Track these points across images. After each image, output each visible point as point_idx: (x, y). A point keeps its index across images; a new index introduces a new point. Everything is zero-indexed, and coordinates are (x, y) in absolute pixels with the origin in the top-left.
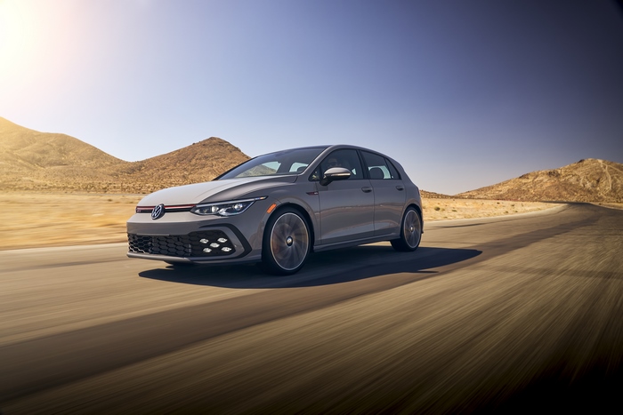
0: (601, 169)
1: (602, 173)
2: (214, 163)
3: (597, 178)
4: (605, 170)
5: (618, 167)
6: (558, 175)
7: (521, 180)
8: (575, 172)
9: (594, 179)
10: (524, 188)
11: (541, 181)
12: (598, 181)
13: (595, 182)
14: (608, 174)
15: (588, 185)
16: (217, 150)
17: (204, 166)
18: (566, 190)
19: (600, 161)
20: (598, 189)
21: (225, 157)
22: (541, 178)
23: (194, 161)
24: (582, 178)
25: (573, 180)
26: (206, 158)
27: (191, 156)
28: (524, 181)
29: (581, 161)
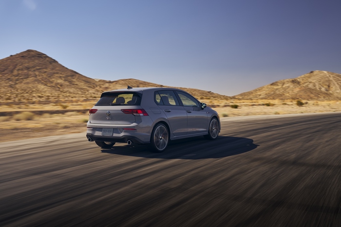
0: (327, 77)
1: (329, 80)
2: (37, 73)
3: (327, 84)
4: (331, 79)
5: (338, 76)
6: (299, 83)
7: (272, 86)
8: (310, 80)
9: (326, 85)
10: (278, 92)
11: (289, 87)
12: (329, 86)
13: (327, 87)
14: (333, 80)
15: (323, 89)
16: (37, 61)
17: (27, 76)
18: (312, 93)
19: (325, 72)
20: (331, 92)
21: (46, 68)
22: (287, 85)
23: (15, 72)
24: (317, 84)
25: (311, 86)
26: (28, 68)
27: (11, 67)
28: (275, 87)
29: (312, 72)
